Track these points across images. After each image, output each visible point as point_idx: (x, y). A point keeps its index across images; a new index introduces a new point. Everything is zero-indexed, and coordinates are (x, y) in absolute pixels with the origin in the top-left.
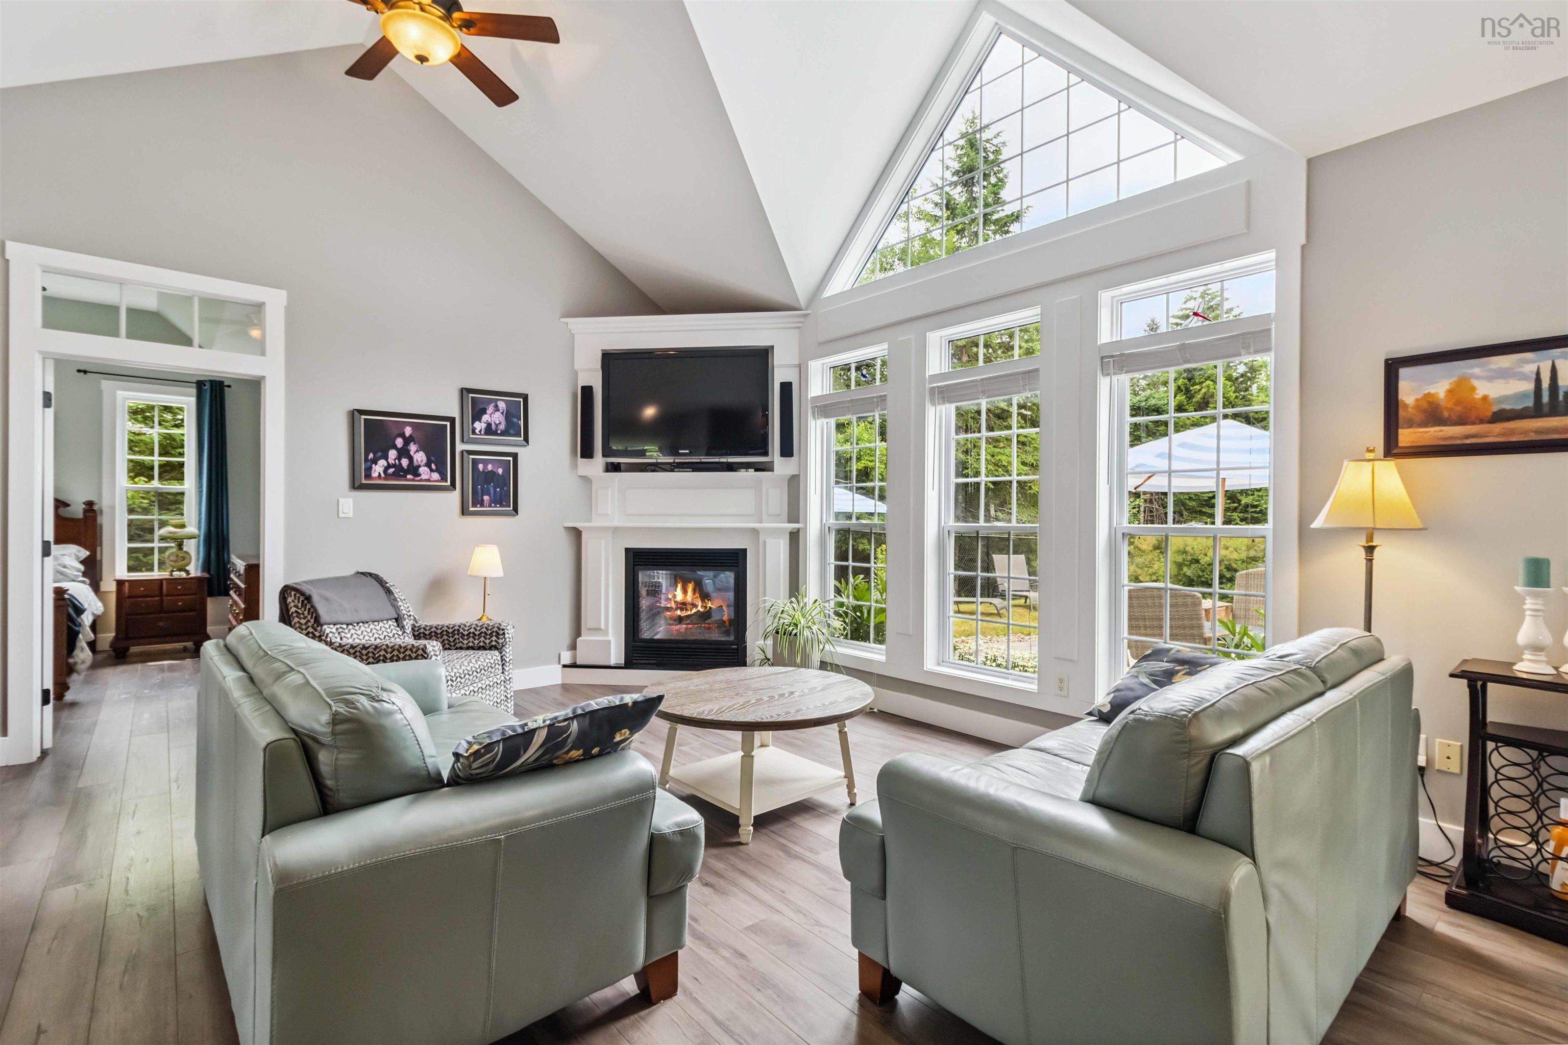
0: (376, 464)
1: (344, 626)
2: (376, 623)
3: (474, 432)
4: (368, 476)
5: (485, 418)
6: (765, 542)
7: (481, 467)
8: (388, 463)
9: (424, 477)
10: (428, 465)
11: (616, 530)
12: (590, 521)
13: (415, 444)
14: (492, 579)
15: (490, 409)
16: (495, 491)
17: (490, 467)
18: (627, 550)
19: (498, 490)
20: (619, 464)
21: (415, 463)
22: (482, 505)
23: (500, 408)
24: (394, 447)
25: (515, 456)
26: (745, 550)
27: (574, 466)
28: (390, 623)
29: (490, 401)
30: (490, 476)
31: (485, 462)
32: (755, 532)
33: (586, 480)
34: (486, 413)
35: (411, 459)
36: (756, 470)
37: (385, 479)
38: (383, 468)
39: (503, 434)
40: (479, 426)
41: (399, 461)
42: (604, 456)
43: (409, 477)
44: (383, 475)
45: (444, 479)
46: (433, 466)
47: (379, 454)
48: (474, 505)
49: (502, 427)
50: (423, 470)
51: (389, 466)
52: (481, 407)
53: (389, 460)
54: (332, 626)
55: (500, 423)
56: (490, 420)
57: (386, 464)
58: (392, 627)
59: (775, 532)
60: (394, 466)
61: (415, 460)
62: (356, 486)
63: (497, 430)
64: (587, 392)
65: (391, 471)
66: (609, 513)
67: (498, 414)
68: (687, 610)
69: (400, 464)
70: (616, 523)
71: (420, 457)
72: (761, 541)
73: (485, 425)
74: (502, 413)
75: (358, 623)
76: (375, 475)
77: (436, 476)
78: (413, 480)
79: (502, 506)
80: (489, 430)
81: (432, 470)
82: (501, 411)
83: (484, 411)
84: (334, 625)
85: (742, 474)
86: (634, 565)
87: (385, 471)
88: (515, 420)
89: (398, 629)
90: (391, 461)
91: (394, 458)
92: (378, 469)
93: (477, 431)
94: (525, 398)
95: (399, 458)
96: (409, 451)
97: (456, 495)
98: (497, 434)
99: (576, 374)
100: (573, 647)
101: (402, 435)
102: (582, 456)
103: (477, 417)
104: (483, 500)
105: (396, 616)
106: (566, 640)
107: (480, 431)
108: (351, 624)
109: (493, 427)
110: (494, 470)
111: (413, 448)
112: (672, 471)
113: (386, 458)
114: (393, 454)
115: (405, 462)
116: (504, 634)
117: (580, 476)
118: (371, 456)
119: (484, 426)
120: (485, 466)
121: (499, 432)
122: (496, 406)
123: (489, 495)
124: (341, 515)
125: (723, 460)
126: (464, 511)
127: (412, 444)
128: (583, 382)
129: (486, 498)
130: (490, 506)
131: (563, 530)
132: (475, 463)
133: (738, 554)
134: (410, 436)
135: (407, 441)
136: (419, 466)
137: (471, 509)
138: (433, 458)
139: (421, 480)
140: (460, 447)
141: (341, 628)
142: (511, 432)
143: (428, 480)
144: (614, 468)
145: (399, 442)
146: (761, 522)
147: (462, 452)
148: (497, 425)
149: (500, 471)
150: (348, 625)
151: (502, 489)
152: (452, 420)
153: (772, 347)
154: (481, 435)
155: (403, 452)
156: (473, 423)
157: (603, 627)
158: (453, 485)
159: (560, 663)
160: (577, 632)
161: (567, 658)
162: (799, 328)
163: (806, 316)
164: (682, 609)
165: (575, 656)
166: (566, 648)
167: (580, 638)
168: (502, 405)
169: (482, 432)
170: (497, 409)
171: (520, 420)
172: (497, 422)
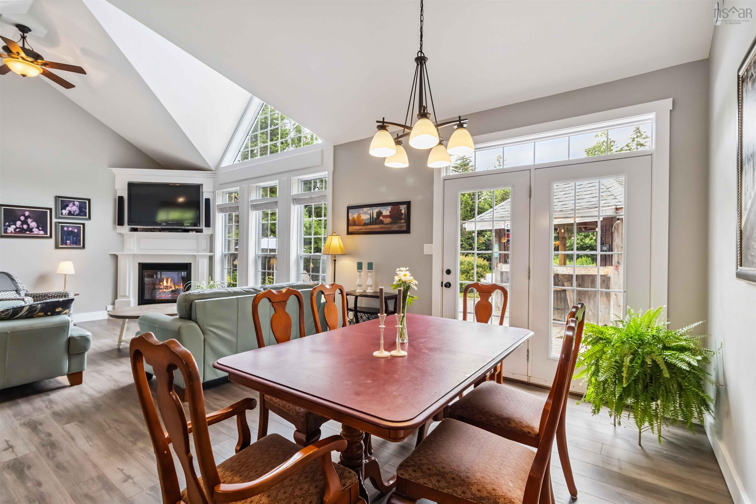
0: (10, 227)
3: (62, 214)
4: (5, 232)
5: (68, 208)
6: (198, 260)
7: (65, 229)
8: (16, 227)
10: (37, 228)
11: (134, 255)
12: (123, 251)
13: (31, 219)
14: (69, 275)
15: (71, 205)
16: (73, 239)
17: (70, 229)
18: (139, 264)
19: (75, 238)
20: (137, 228)
22: (66, 245)
23: (76, 205)
24: (20, 220)
25: (84, 225)
26: (191, 264)
27: (115, 229)
29: (71, 201)
30: (71, 233)
31: (68, 227)
32: (194, 256)
33: (121, 235)
35: (28, 225)
36: (197, 232)
37: (14, 233)
38: (13, 229)
39: (77, 215)
40: (64, 212)
42: (128, 225)
43: (27, 232)
45: (46, 233)
46: (40, 228)
48: (62, 244)
49: (77, 212)
50: (35, 230)
52: (66, 204)
55: (76, 211)
56: (70, 209)
58: (14, 294)
59: (203, 256)
60: (19, 228)
61: (31, 226)
64: (121, 199)
65: (18, 230)
66: (132, 248)
67: (75, 207)
69: (23, 227)
70: (135, 252)
71: (33, 224)
72: (197, 260)
73: (68, 211)
74: (77, 207)
76: (9, 232)
77: (42, 232)
79: (76, 245)
80: (70, 213)
81: (39, 230)
83: (67, 206)
85: (190, 233)
86: (142, 270)
87: (15, 230)
88: (84, 209)
90: (18, 226)
92: (11, 229)
93: (64, 214)
94: (89, 200)
95: (22, 225)
96: (27, 222)
97: (52, 241)
98: (73, 215)
99: (116, 191)
100: (113, 304)
101: (24, 215)
102: (119, 225)
103: (64, 207)
104: (66, 243)
105: (16, 289)
106: (110, 301)
107: (65, 214)
109: (72, 212)
110: (73, 230)
112: (160, 231)
113: (15, 225)
114: (19, 223)
115: (25, 226)
116: (68, 296)
117: (118, 233)
118: (7, 224)
120: (68, 229)
121: (75, 214)
123: (70, 240)
126: (57, 247)
127: (29, 219)
128: (119, 194)
129: (68, 242)
130: (70, 245)
131: (109, 255)
132: (63, 227)
133: (188, 265)
134: (29, 216)
135: (27, 218)
136: (33, 228)
137: (60, 246)
139: (34, 234)
140: (54, 220)
142: (82, 214)
143: (37, 234)
144: (134, 230)
145: (22, 218)
146: (198, 252)
147: (56, 223)
148: (74, 212)
149: (76, 231)
151: (76, 238)
152: (51, 209)
153: (202, 184)
155: (25, 223)
156: (61, 211)
157: (127, 295)
158: (51, 236)
159: (106, 311)
160: (115, 297)
161: (110, 308)
162: (213, 178)
163: (215, 173)
164: (166, 289)
165: (114, 307)
166: (110, 304)
167: (117, 300)
168: (77, 203)
169: (66, 214)
170: (74, 205)
171: (86, 209)
172: (74, 210)
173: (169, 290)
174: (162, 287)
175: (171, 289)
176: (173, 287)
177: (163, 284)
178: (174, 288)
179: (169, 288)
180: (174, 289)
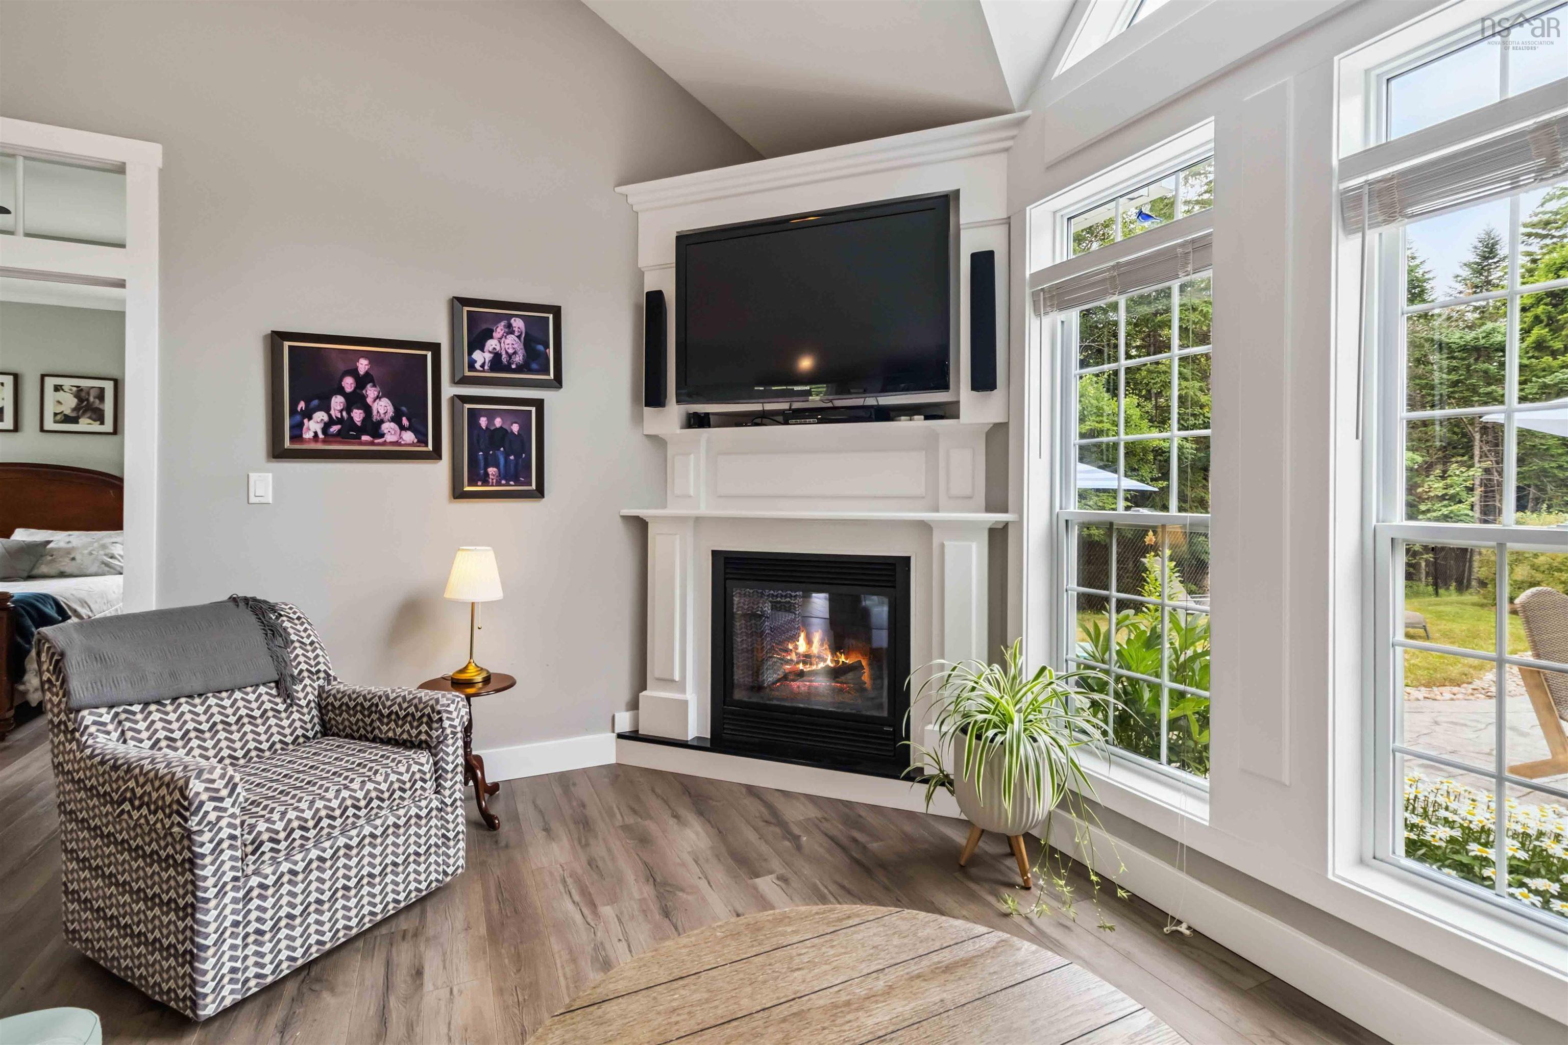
0: (310, 418)
1: (137, 708)
2: (224, 694)
3: (472, 366)
4: (297, 436)
5: (491, 344)
6: (942, 546)
7: (483, 422)
8: (330, 416)
9: (389, 438)
10: (396, 419)
11: (698, 520)
12: (664, 506)
13: (374, 386)
14: (483, 604)
15: (499, 330)
16: (507, 461)
17: (498, 422)
18: (714, 553)
19: (512, 457)
20: (707, 414)
21: (375, 417)
22: (485, 482)
23: (516, 329)
24: (341, 391)
25: (539, 404)
26: (908, 559)
27: (638, 419)
28: (262, 689)
29: (498, 318)
30: (499, 437)
31: (491, 415)
32: (925, 527)
33: (658, 442)
34: (492, 337)
35: (368, 410)
36: (927, 418)
37: (324, 442)
38: (322, 425)
39: (519, 369)
40: (479, 357)
41: (349, 413)
42: (678, 402)
43: (365, 438)
44: (321, 436)
45: (423, 441)
46: (405, 421)
47: (315, 402)
48: (472, 482)
49: (519, 359)
50: (388, 427)
51: (331, 422)
52: (484, 326)
53: (332, 412)
54: (103, 710)
55: (515, 353)
56: (498, 348)
57: (326, 418)
58: (265, 698)
59: (960, 529)
60: (340, 421)
61: (375, 412)
62: (277, 452)
63: (510, 364)
64: (655, 300)
65: (335, 429)
66: (692, 495)
67: (511, 339)
68: (811, 664)
69: (351, 418)
70: (703, 510)
71: (383, 407)
72: (935, 543)
73: (492, 355)
74: (519, 337)
75: (174, 699)
76: (308, 435)
77: (409, 437)
78: (372, 444)
79: (518, 483)
80: (497, 363)
81: (402, 428)
82: (517, 334)
83: (489, 334)
84: (111, 707)
85: (903, 425)
86: (726, 579)
87: (325, 430)
88: (540, 348)
89: (278, 700)
90: (335, 413)
91: (339, 408)
92: (314, 425)
93: (477, 366)
94: (556, 311)
95: (348, 408)
96: (364, 398)
97: (441, 470)
99: (640, 275)
100: (634, 705)
101: (354, 372)
102: (648, 404)
103: (477, 343)
104: (487, 475)
105: (276, 677)
106: (625, 695)
107: (483, 366)
108: (158, 702)
109: (504, 358)
110: (505, 427)
111: (371, 392)
112: (786, 423)
113: (327, 409)
114: (337, 402)
115: (358, 415)
117: (647, 436)
118: (302, 405)
119: (488, 356)
120: (491, 420)
121: (514, 366)
122: (509, 326)
123: (497, 466)
124: (253, 499)
125: (871, 401)
126: (458, 494)
127: (369, 386)
128: (650, 285)
129: (492, 470)
130: (499, 484)
131: (619, 519)
132: (474, 415)
133: (894, 565)
134: (367, 373)
135: (362, 381)
136: (382, 422)
137: (467, 489)
138: (404, 409)
139: (384, 444)
140: (448, 391)
141: (125, 711)
142: (534, 366)
143: (396, 443)
144: (698, 421)
145: (349, 384)
146: (936, 511)
147: (452, 400)
148: (510, 356)
149: (515, 428)
150: (147, 704)
151: (518, 457)
152: (435, 348)
153: (958, 193)
154: (484, 371)
155: (356, 400)
156: (470, 353)
157: (677, 678)
158: (436, 454)
159: (613, 731)
160: (641, 682)
161: (624, 723)
162: (1006, 150)
163: (1020, 122)
164: (805, 663)
165: (636, 720)
166: (623, 706)
167: (644, 693)
168: (518, 324)
169: (486, 367)
170: (510, 329)
171: (547, 347)
172: (511, 351)
173: (814, 667)
174: (794, 657)
175: (821, 665)
176: (829, 657)
177: (796, 647)
178: (832, 661)
179: (814, 660)
180: (832, 665)
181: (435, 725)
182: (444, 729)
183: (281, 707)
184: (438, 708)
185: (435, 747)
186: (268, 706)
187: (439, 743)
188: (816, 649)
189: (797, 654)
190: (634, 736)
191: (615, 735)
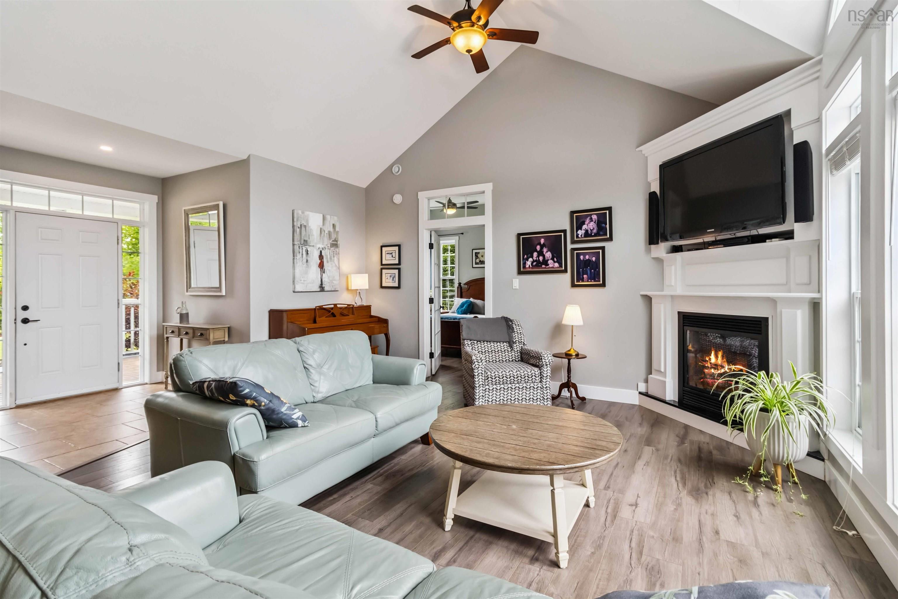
0: (528, 261)
1: (475, 342)
2: (495, 343)
3: (577, 237)
4: (524, 267)
5: (585, 227)
6: (785, 311)
7: (582, 257)
8: (533, 259)
9: (551, 266)
10: (552, 259)
11: (673, 298)
12: (663, 291)
13: (546, 248)
14: (576, 326)
15: (588, 221)
16: (591, 271)
17: (587, 257)
18: (679, 313)
19: (593, 271)
20: (681, 246)
21: (546, 259)
22: (583, 281)
23: (594, 219)
24: (536, 251)
25: (603, 248)
26: (766, 319)
27: (649, 251)
28: (505, 344)
29: (587, 216)
30: (588, 263)
31: (584, 254)
32: (773, 301)
33: (659, 261)
34: (585, 224)
35: (544, 256)
37: (532, 268)
38: (531, 263)
39: (596, 235)
40: (581, 232)
41: (538, 258)
42: (666, 241)
43: (543, 266)
44: (531, 266)
45: (561, 266)
46: (555, 259)
47: (529, 255)
48: (578, 281)
49: (595, 231)
50: (550, 262)
51: (534, 261)
52: (582, 220)
53: (534, 258)
54: (469, 341)
55: (593, 229)
56: (587, 228)
57: (532, 260)
58: (505, 346)
59: (793, 302)
60: (536, 261)
61: (546, 257)
62: (520, 273)
63: (591, 233)
64: (652, 197)
65: (535, 263)
66: (673, 284)
67: (592, 223)
68: (718, 370)
69: (539, 259)
70: (679, 291)
71: (548, 255)
72: (778, 310)
73: (585, 231)
74: (595, 222)
75: (484, 342)
76: (527, 266)
77: (557, 265)
78: (545, 268)
79: (595, 281)
80: (587, 234)
81: (555, 262)
82: (594, 221)
83: (583, 223)
84: (471, 340)
85: (769, 244)
86: (684, 326)
87: (532, 264)
88: (604, 225)
89: (509, 348)
90: (535, 258)
91: (536, 256)
92: (529, 263)
93: (579, 236)
94: (610, 209)
95: (538, 256)
96: (543, 252)
97: (567, 277)
98: (592, 236)
99: (649, 184)
100: (646, 379)
101: (539, 244)
102: (651, 244)
103: (579, 227)
104: (583, 278)
105: (508, 341)
107: (581, 236)
108: (480, 341)
109: (589, 232)
110: (590, 258)
111: (545, 250)
113: (532, 257)
114: (535, 254)
115: (541, 258)
117: (653, 258)
118: (526, 256)
119: (583, 232)
120: (584, 257)
121: (593, 234)
122: (591, 219)
123: (587, 274)
124: (514, 288)
126: (573, 285)
127: (544, 248)
128: (650, 189)
129: (585, 276)
130: (588, 281)
131: (640, 296)
132: (578, 255)
133: (760, 321)
134: (544, 244)
135: (542, 247)
136: (548, 260)
138: (555, 255)
139: (549, 268)
140: (570, 246)
141: (473, 342)
142: (601, 233)
143: (553, 267)
144: (676, 249)
145: (538, 248)
147: (573, 250)
148: (591, 230)
149: (594, 259)
150: (478, 341)
151: (595, 270)
152: (565, 231)
153: (789, 110)
154: (582, 238)
155: (541, 253)
156: (577, 231)
157: (663, 370)
158: (565, 271)
159: (638, 390)
160: (649, 370)
161: (642, 387)
162: (817, 78)
163: (820, 62)
164: (715, 369)
165: (647, 388)
166: (643, 380)
167: (651, 376)
168: (594, 217)
169: (583, 236)
170: (591, 220)
171: (606, 224)
172: (592, 228)
174: (709, 365)
177: (710, 359)
179: (719, 368)
181: (540, 360)
182: (543, 362)
183: (509, 350)
184: (541, 355)
185: (541, 367)
186: (506, 349)
187: (542, 366)
188: (719, 361)
189: (710, 363)
190: (646, 395)
191: (638, 392)
